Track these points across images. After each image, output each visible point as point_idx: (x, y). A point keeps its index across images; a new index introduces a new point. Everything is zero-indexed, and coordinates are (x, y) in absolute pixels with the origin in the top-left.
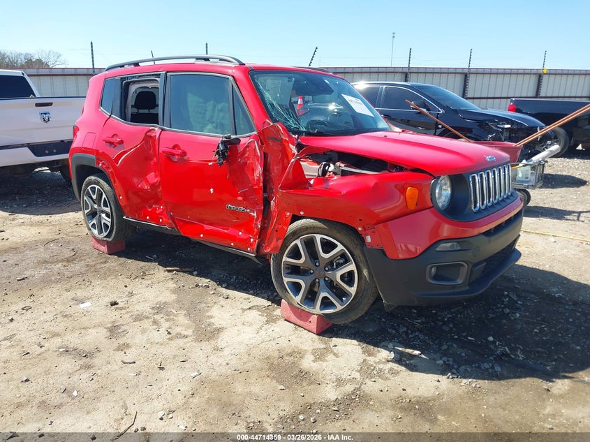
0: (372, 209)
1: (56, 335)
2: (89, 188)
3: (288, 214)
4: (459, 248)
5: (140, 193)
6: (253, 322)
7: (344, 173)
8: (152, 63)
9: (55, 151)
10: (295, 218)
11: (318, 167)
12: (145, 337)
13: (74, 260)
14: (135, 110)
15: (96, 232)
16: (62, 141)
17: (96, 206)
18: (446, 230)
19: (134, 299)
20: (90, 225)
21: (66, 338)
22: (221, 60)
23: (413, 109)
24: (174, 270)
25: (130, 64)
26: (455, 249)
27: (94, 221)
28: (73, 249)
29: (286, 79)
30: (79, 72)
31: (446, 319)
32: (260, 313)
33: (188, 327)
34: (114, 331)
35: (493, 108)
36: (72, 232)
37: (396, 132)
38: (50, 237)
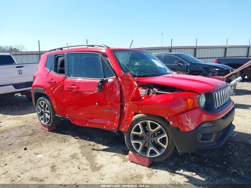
0: (172, 109)
1: (26, 171)
2: (40, 102)
3: (133, 112)
4: (211, 125)
5: (63, 104)
6: (117, 162)
7: (157, 94)
8: (67, 48)
9: (24, 86)
10: (136, 114)
11: (145, 91)
12: (68, 171)
13: (33, 135)
14: (61, 68)
15: (43, 122)
16: (27, 82)
17: (43, 110)
18: (205, 117)
19: (62, 152)
20: (40, 119)
21: (31, 172)
22: (99, 46)
23: (176, 64)
24: (78, 138)
25: (58, 49)
26: (210, 126)
27: (42, 117)
28: (33, 130)
29: (127, 54)
30: (33, 53)
31: (205, 157)
32: (120, 157)
33: (87, 165)
34: (53, 168)
35: (210, 62)
36: (32, 122)
37: (175, 74)
38: (22, 124)
